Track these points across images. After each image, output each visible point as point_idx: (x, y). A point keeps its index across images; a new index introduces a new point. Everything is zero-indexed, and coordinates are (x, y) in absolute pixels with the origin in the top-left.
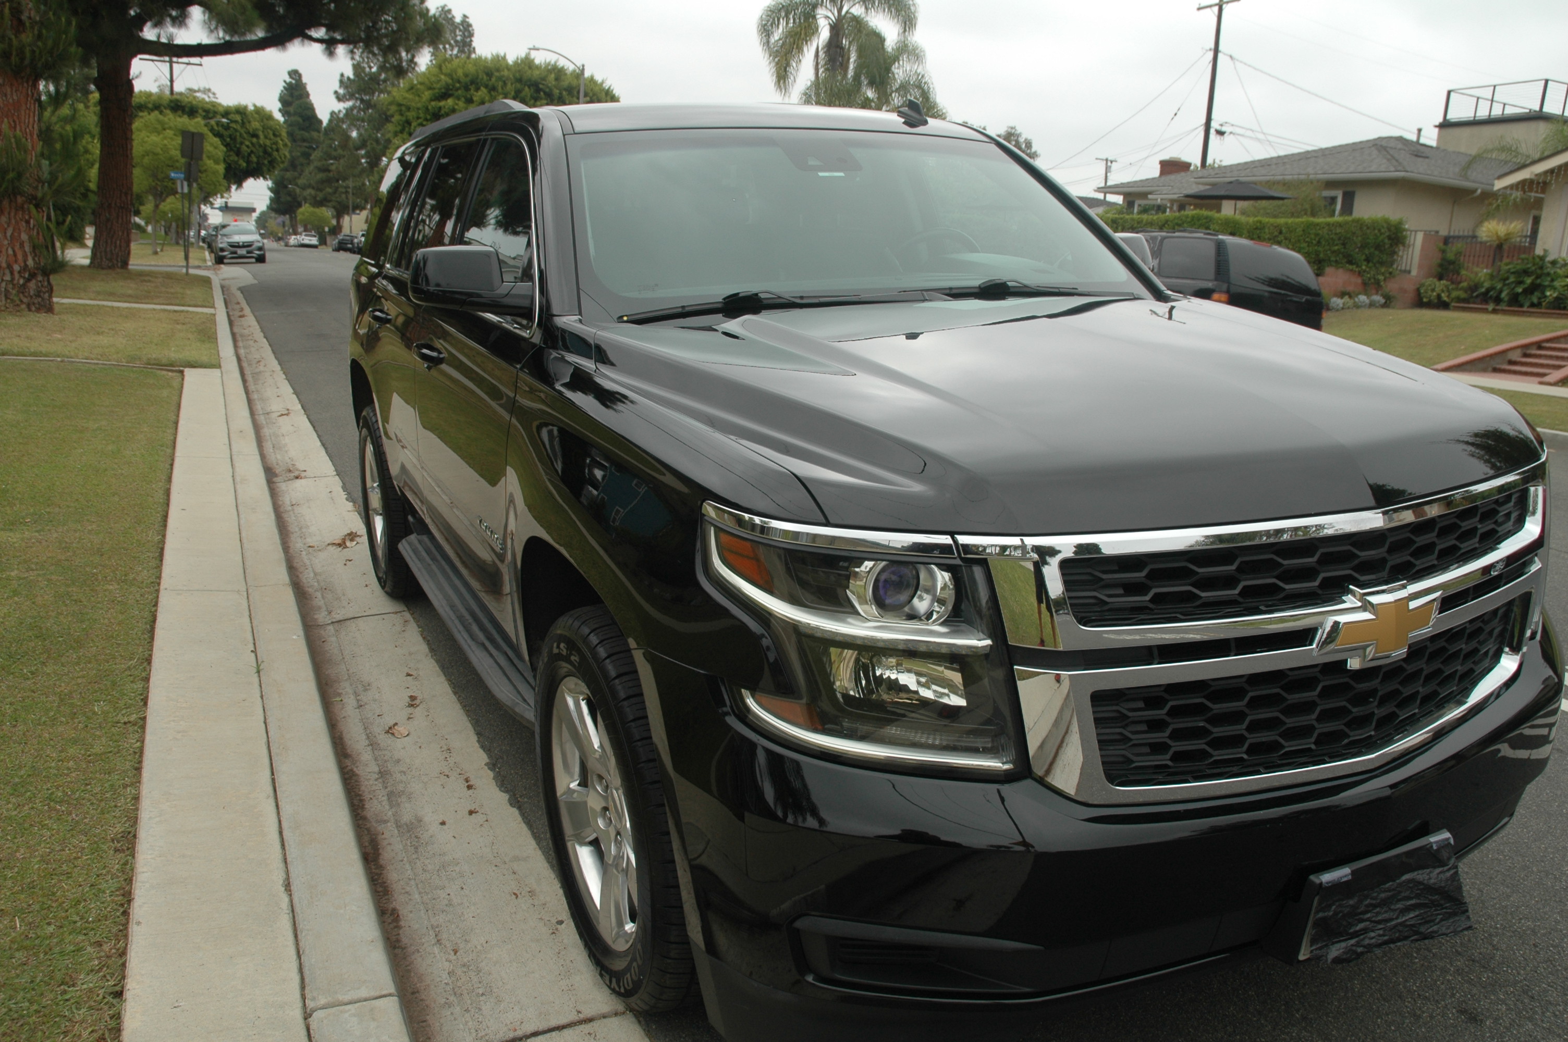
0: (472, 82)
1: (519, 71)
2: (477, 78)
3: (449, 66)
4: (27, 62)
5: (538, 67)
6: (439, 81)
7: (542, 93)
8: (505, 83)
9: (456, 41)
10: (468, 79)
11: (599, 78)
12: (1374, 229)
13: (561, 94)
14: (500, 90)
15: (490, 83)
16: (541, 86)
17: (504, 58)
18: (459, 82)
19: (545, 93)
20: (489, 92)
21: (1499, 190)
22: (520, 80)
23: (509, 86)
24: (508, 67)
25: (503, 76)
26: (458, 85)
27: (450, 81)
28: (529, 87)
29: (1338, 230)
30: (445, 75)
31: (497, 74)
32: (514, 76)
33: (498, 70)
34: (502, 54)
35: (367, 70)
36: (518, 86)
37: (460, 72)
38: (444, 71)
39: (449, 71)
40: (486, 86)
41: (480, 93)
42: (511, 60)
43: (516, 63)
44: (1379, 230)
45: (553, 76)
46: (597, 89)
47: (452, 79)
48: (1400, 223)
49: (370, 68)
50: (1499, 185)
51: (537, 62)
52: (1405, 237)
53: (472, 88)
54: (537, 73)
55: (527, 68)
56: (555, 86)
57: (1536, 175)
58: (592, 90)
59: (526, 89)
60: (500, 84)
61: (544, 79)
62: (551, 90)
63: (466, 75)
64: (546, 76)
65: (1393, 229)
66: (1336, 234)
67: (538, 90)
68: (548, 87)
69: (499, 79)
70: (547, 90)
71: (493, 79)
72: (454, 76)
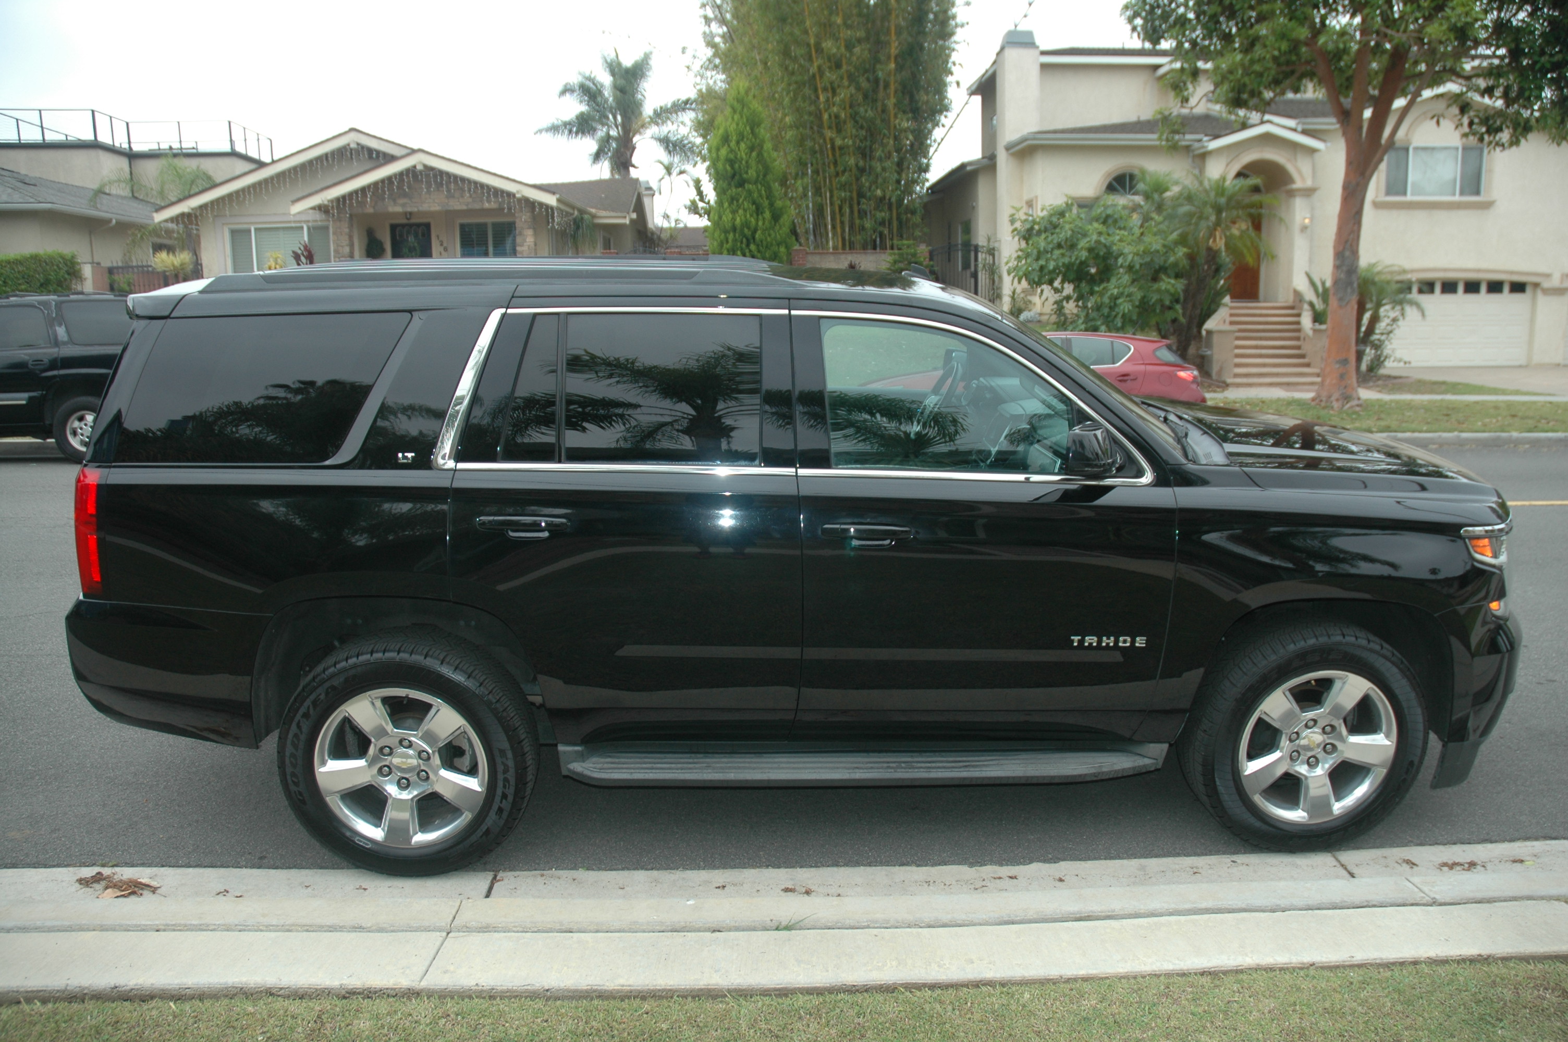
12: (53, 265)
21: (160, 223)
29: (21, 268)
44: (58, 266)
48: (73, 257)
50: (159, 217)
52: (80, 271)
57: (192, 209)
65: (69, 263)
66: (19, 272)
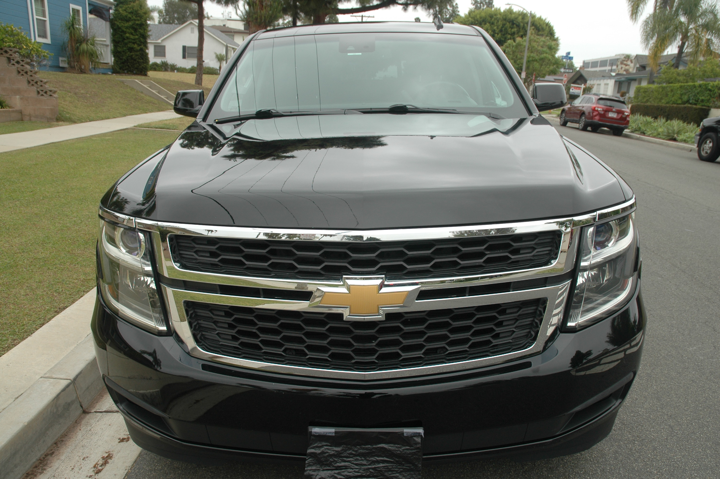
0: (483, 21)
1: (505, 15)
2: (486, 18)
3: (474, 13)
4: (263, 21)
5: (515, 13)
6: (469, 20)
7: (515, 25)
8: (498, 21)
9: (486, 3)
10: (482, 19)
11: (543, 18)
13: (524, 25)
14: (495, 24)
15: (491, 21)
16: (515, 22)
17: (499, 9)
18: (477, 21)
19: (516, 25)
20: (491, 25)
22: (505, 20)
23: (500, 22)
24: (500, 14)
25: (497, 18)
26: (477, 22)
27: (473, 21)
28: (509, 22)
30: (472, 18)
31: (495, 17)
32: (503, 18)
33: (496, 15)
34: (499, 8)
35: (445, 16)
36: (504, 22)
37: (478, 17)
38: (471, 16)
39: (473, 16)
40: (489, 23)
41: (486, 26)
42: (502, 10)
43: (504, 11)
45: (520, 17)
46: (542, 23)
47: (474, 20)
49: (446, 16)
51: (514, 11)
53: (483, 23)
54: (513, 16)
55: (509, 13)
56: (522, 22)
58: (539, 23)
59: (508, 23)
60: (496, 21)
61: (516, 18)
62: (519, 24)
63: (481, 18)
64: (518, 17)
67: (513, 24)
68: (518, 22)
69: (496, 19)
70: (517, 24)
71: (493, 19)
72: (475, 18)
